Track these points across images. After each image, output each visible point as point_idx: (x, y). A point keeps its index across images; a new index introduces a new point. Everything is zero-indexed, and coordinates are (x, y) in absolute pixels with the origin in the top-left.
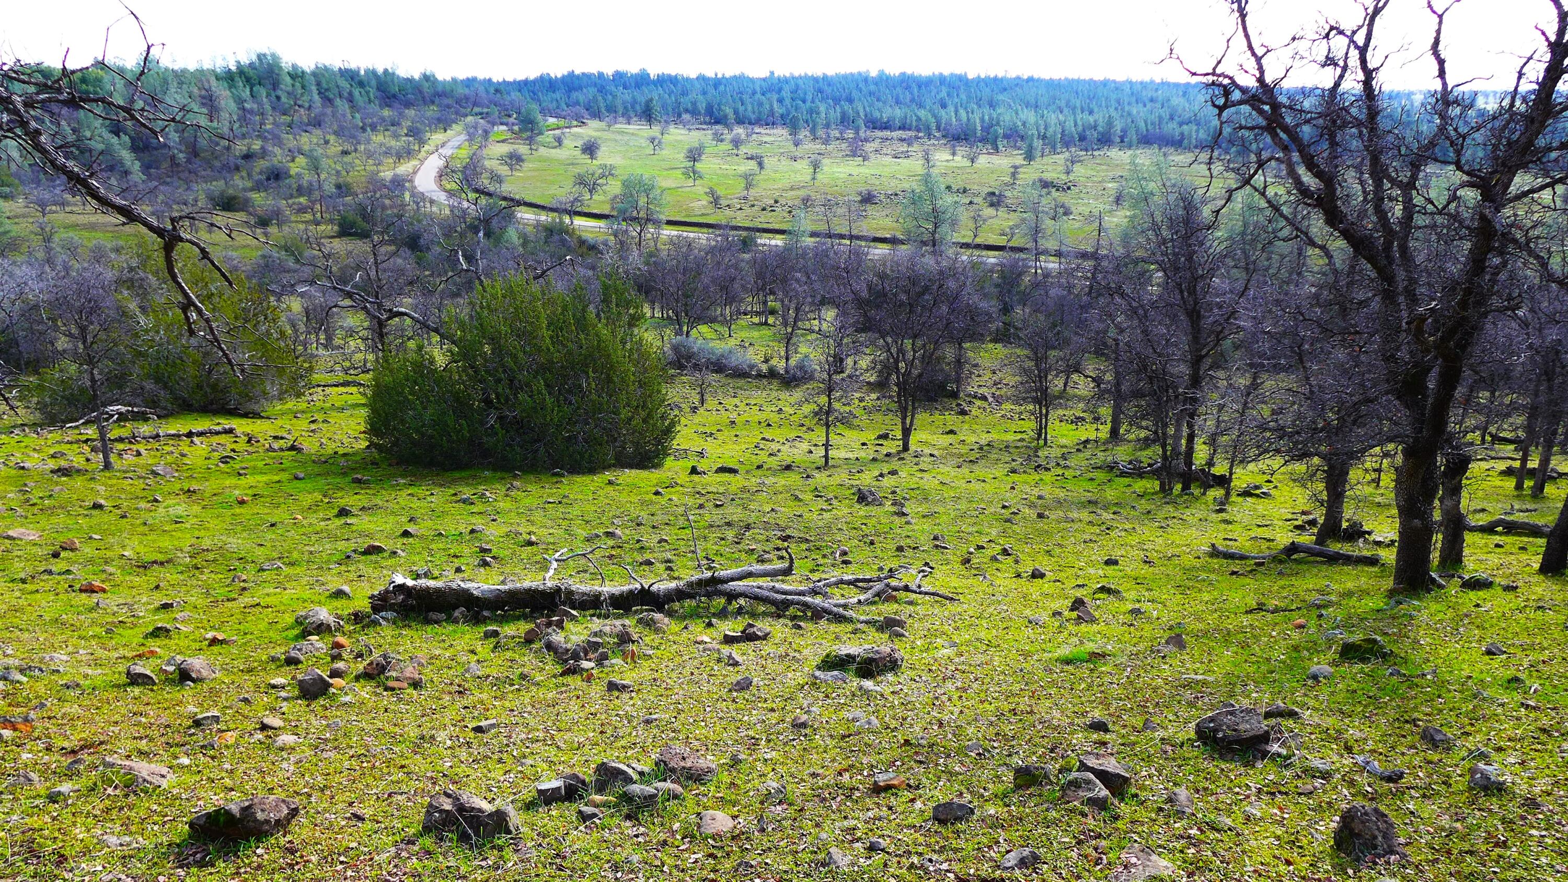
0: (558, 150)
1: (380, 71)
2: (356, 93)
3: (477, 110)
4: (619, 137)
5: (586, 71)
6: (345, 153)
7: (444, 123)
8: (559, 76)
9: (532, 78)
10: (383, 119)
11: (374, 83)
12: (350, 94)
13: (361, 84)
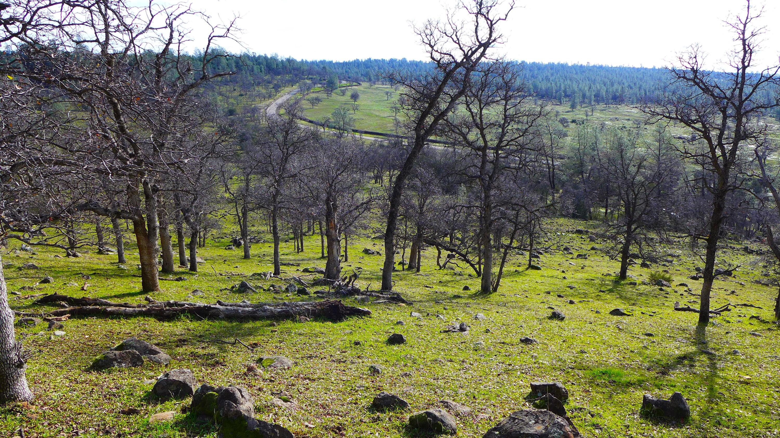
0: (342, 97)
1: (269, 56)
2: (255, 67)
3: (310, 76)
4: (374, 91)
5: (376, 58)
6: (241, 95)
7: (292, 82)
8: (363, 61)
9: (351, 61)
10: (264, 81)
11: (265, 63)
12: (253, 67)
13: (259, 64)
